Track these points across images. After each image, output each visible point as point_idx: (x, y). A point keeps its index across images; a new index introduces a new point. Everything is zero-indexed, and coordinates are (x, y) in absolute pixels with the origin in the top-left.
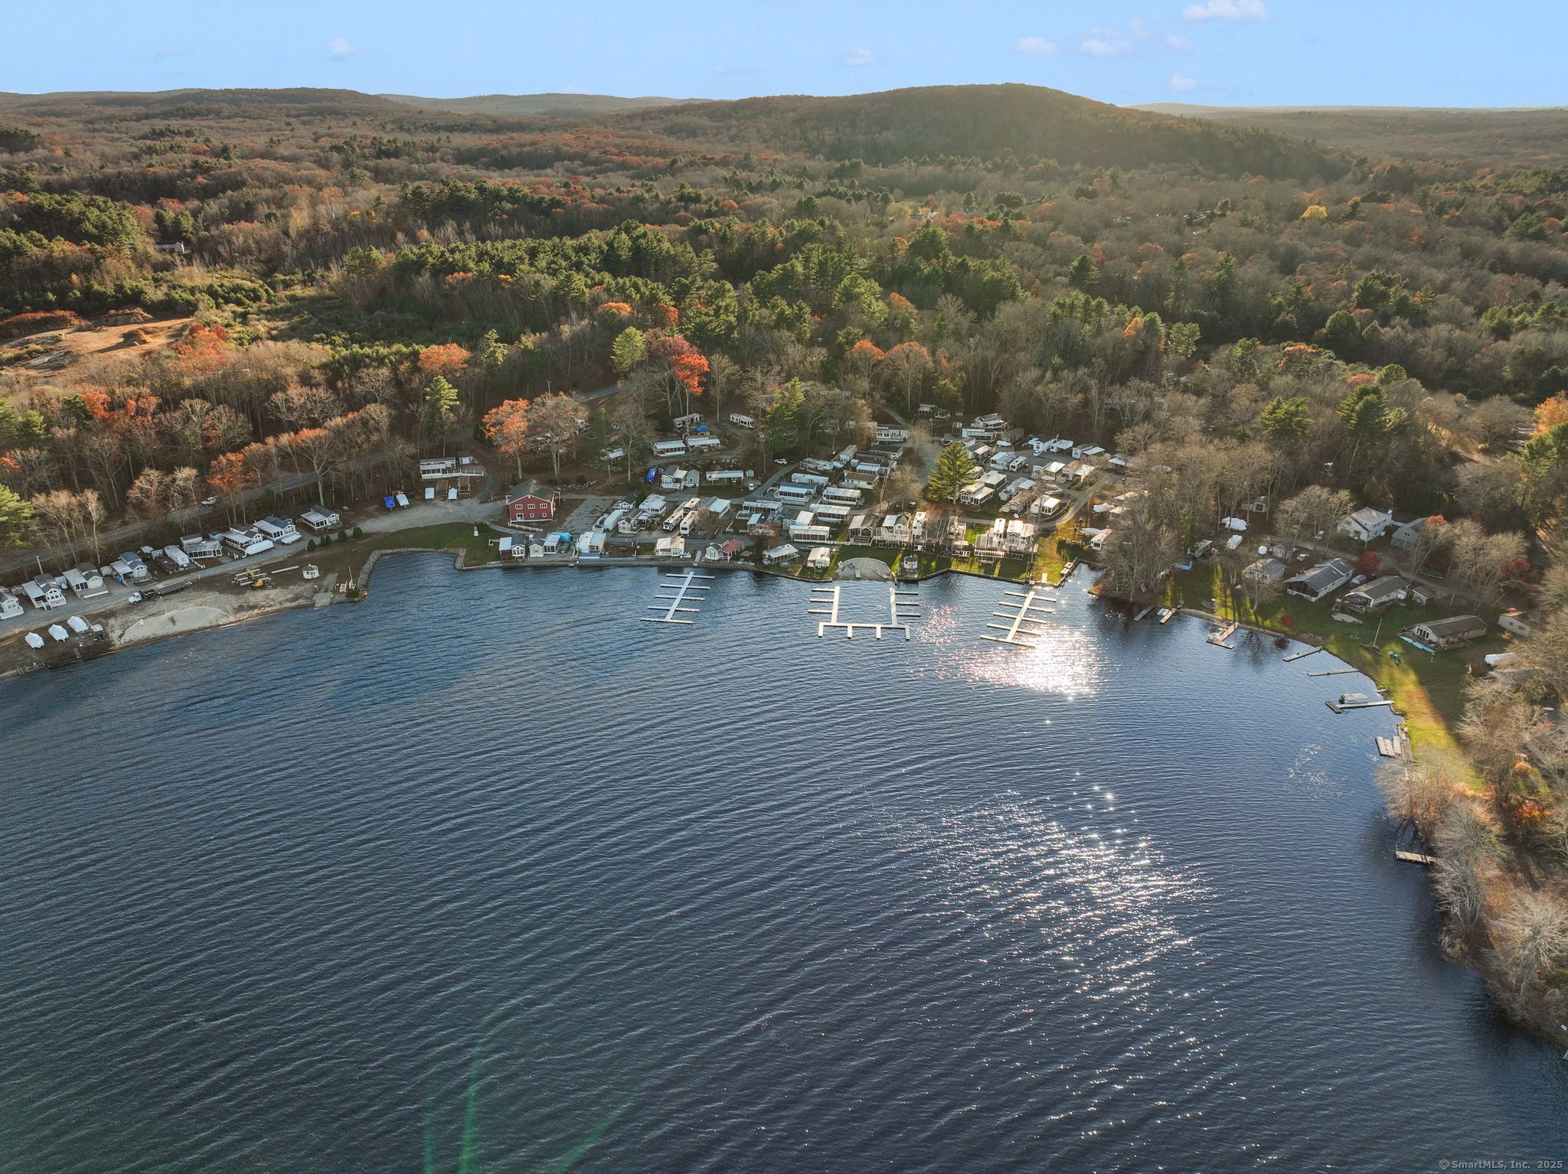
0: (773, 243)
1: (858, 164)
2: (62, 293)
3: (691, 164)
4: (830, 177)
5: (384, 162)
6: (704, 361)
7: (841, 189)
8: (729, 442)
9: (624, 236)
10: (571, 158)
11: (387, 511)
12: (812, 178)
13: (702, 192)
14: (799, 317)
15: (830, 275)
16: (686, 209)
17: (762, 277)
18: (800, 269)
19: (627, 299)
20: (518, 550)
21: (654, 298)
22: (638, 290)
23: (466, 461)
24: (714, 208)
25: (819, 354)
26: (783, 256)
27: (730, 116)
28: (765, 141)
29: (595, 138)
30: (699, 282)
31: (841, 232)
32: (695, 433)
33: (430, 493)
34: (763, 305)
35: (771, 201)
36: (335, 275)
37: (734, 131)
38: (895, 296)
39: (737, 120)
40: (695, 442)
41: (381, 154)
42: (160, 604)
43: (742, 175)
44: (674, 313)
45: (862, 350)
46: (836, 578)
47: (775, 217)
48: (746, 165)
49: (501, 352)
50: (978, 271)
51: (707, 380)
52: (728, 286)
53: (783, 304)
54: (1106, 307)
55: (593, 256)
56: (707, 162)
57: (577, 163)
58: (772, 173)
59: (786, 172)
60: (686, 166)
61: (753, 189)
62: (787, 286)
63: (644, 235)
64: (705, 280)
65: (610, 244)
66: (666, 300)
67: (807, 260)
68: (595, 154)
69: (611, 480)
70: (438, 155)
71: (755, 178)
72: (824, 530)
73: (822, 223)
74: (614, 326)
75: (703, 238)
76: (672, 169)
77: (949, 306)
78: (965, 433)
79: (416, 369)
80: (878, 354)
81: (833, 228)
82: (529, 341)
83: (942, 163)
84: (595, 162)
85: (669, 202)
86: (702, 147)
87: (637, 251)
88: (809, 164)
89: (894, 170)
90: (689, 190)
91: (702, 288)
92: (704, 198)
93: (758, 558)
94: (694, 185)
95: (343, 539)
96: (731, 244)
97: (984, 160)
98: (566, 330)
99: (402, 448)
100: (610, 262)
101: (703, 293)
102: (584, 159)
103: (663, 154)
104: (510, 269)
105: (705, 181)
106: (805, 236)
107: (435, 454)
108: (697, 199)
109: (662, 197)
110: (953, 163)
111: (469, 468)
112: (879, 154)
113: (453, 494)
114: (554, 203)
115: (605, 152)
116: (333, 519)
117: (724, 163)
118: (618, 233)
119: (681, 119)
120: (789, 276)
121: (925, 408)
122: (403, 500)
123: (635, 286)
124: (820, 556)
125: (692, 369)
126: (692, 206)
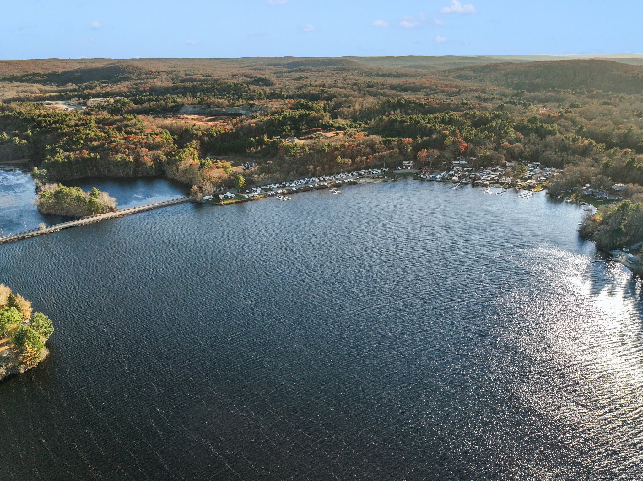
0: (488, 118)
1: (524, 91)
2: (318, 124)
3: (465, 91)
4: (513, 96)
5: (370, 89)
6: (466, 144)
7: (515, 100)
8: (469, 163)
9: (447, 115)
10: (426, 88)
11: (396, 170)
12: (506, 96)
13: (468, 102)
14: (491, 137)
15: (502, 126)
16: (463, 107)
17: (483, 127)
18: (494, 125)
19: (448, 130)
20: (424, 177)
21: (454, 131)
22: (451, 128)
23: (411, 162)
24: (472, 107)
25: (495, 145)
26: (490, 121)
27: (481, 72)
28: (492, 82)
29: (433, 81)
30: (466, 127)
31: (509, 115)
32: (462, 160)
33: (404, 167)
34: (482, 133)
35: (490, 105)
36: (373, 123)
37: (481, 77)
38: (518, 133)
39: (483, 73)
40: (461, 162)
41: (369, 86)
42: (362, 179)
43: (482, 95)
44: (459, 134)
45: (505, 145)
46: (489, 186)
47: (490, 110)
48: (484, 91)
49: (420, 140)
50: (546, 128)
51: (466, 148)
52: (474, 128)
53: (487, 133)
54: (580, 138)
55: (439, 120)
56: (471, 90)
57: (428, 90)
58: (492, 94)
59: (497, 94)
60: (464, 91)
61: (485, 100)
62: (490, 129)
63: (452, 115)
64: (468, 127)
65: (443, 117)
66: (458, 131)
67: (497, 123)
68: (433, 87)
69: (442, 168)
70: (385, 87)
71: (486, 96)
72: (489, 179)
73: (503, 113)
74: (445, 136)
75: (468, 116)
76: (459, 92)
77: (533, 136)
78: (529, 165)
79: (401, 143)
80: (509, 146)
81: (507, 114)
82: (425, 138)
83: (556, 91)
84: (433, 90)
85: (458, 105)
86: (469, 84)
87: (450, 119)
88: (506, 91)
89: (537, 94)
90: (465, 101)
91: (467, 129)
92: (469, 103)
93: (474, 182)
94: (466, 99)
95: (390, 173)
96: (476, 118)
97: (572, 90)
98: (434, 136)
99: (401, 157)
100: (443, 121)
101: (467, 130)
102: (430, 88)
103: (456, 87)
104: (419, 122)
105: (470, 97)
106: (498, 116)
107: (405, 160)
108: (467, 104)
109: (456, 103)
110: (560, 92)
111: (411, 163)
112: (534, 88)
113: (409, 168)
114: (426, 105)
115: (437, 86)
116: (387, 169)
117: (476, 91)
118: (445, 114)
119: (463, 73)
120: (490, 127)
121: (520, 159)
122: (399, 168)
123: (450, 127)
124: (487, 183)
125: (463, 146)
126: (465, 106)
